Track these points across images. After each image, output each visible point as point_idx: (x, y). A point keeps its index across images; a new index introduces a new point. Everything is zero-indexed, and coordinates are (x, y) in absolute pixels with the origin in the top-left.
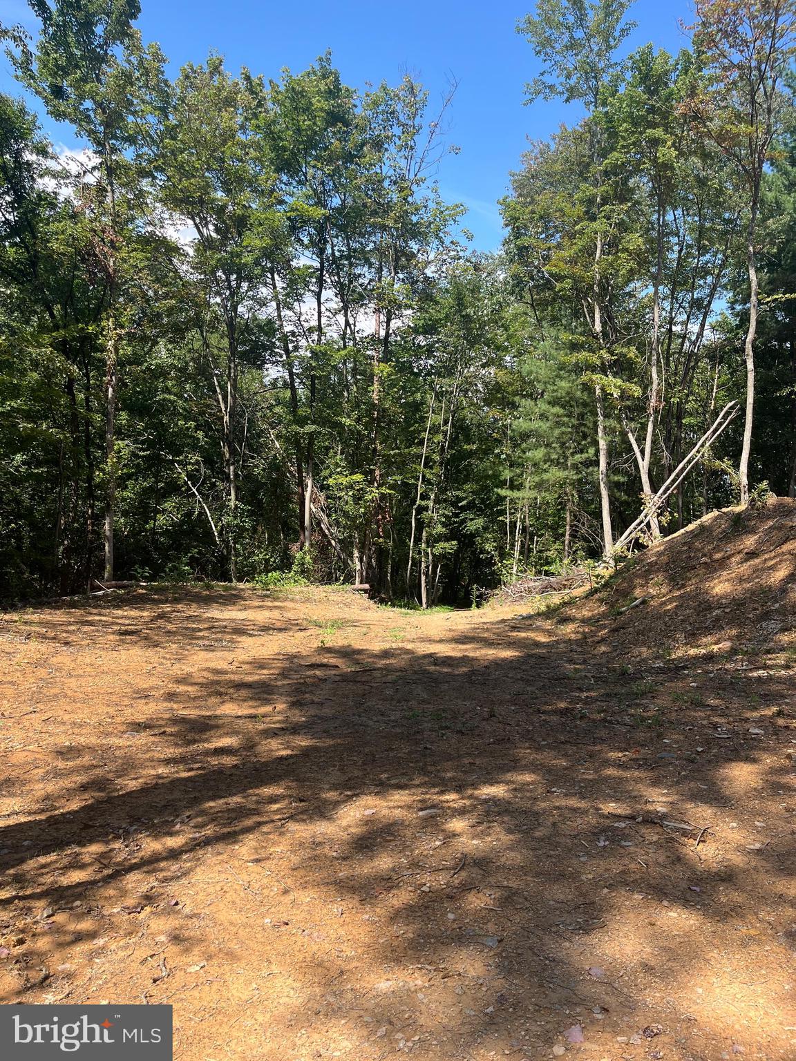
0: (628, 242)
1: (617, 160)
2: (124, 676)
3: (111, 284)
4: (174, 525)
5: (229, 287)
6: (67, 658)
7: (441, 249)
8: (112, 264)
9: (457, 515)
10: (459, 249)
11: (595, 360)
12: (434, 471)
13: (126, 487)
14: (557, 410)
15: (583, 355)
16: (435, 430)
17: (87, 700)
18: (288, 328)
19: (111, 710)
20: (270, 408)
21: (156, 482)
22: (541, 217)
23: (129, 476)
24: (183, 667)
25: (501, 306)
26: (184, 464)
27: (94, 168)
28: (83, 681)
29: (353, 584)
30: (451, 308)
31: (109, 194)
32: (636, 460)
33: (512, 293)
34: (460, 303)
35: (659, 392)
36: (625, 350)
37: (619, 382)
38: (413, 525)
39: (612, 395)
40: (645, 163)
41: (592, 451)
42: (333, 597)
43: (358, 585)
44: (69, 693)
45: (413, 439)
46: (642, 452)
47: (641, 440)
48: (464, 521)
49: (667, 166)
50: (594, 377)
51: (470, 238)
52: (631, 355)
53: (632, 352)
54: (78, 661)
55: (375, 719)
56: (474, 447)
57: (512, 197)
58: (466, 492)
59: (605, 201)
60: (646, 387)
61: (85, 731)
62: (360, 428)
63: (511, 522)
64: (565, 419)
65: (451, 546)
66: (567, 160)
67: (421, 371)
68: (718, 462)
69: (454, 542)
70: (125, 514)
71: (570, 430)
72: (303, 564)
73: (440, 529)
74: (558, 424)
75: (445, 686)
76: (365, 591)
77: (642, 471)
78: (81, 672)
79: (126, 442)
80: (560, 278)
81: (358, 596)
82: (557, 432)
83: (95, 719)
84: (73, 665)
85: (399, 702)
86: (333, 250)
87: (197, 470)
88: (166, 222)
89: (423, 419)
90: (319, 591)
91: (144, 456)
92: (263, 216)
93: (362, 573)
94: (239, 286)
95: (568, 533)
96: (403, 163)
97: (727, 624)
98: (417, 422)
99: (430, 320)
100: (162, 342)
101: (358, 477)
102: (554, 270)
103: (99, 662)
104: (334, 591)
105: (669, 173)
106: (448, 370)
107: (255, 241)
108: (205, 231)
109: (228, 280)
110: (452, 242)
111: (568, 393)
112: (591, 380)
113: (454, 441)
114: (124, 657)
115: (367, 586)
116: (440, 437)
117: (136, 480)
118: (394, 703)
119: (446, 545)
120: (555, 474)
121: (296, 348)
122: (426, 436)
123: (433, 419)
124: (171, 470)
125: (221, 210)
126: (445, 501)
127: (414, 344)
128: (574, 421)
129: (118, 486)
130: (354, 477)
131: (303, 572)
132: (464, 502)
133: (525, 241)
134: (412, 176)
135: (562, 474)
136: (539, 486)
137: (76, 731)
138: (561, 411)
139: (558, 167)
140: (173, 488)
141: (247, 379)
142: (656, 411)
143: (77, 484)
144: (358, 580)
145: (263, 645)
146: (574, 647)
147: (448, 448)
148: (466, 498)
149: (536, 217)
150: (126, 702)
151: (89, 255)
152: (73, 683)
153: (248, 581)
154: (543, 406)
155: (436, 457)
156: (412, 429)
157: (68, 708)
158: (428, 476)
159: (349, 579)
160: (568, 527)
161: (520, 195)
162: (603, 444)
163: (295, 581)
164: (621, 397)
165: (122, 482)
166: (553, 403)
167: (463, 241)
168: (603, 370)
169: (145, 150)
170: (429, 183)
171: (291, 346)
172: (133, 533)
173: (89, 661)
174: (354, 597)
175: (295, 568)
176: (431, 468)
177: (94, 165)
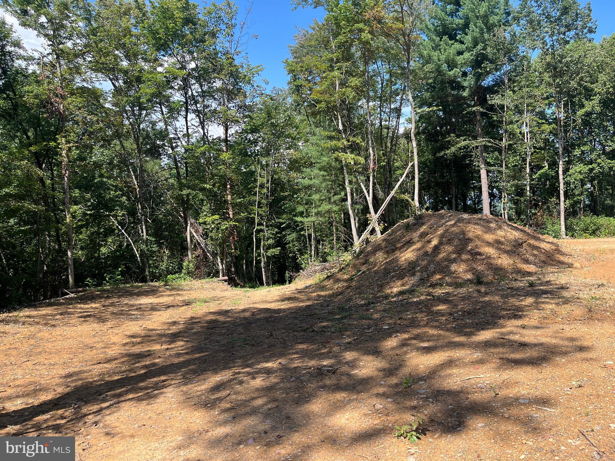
0: (352, 82)
1: (341, 40)
2: (79, 339)
3: (63, 118)
4: (111, 252)
5: (134, 115)
6: (46, 333)
7: (252, 89)
8: (62, 108)
9: (280, 233)
10: (261, 89)
11: (340, 144)
12: (263, 209)
13: (81, 233)
14: (322, 173)
15: (334, 142)
16: (262, 186)
17: (58, 352)
18: (172, 136)
19: (71, 356)
20: (166, 180)
21: (99, 228)
22: (306, 70)
23: (82, 227)
24: (114, 331)
25: (290, 118)
26: (115, 216)
27: (48, 54)
28: (56, 344)
29: (218, 277)
30: (265, 119)
31: (58, 69)
32: (365, 197)
33: (295, 110)
34: (269, 116)
35: (374, 160)
36: (355, 139)
37: (353, 156)
38: (255, 240)
39: (350, 163)
40: (355, 42)
41: (343, 194)
42: (207, 286)
43: (221, 277)
44: (48, 350)
45: (251, 192)
46: (368, 192)
47: (367, 187)
48: (285, 236)
49: (367, 43)
50: (340, 154)
51: (267, 83)
52: (358, 141)
53: (358, 140)
54: (53, 334)
55: (213, 345)
56: (286, 194)
57: (291, 60)
58: (284, 219)
59: (338, 61)
60: (367, 158)
61: (56, 367)
62: (216, 189)
63: (308, 234)
64: (328, 177)
65: (276, 251)
66: (317, 40)
67: (252, 153)
68: (403, 196)
69: (279, 248)
70: (82, 248)
71: (330, 183)
72: (188, 269)
73: (271, 241)
74: (325, 180)
75: (254, 325)
76: (225, 281)
77: (369, 203)
78: (54, 339)
79: (79, 206)
80: (319, 102)
81: (221, 284)
82: (324, 185)
83: (62, 361)
84: (50, 336)
85: (228, 335)
86: (192, 93)
87: (123, 220)
88: (94, 79)
89: (256, 180)
90: (197, 283)
91: (90, 214)
92: (150, 76)
93: (223, 271)
94: (141, 114)
95: (335, 238)
96: (227, 45)
97: (397, 279)
98: (252, 183)
99: (254, 126)
100: (96, 147)
101: (216, 217)
102: (316, 98)
103: (65, 333)
104: (206, 283)
105: (368, 46)
106: (267, 152)
107: (146, 90)
108: (117, 84)
109: (133, 111)
110: (257, 86)
111: (328, 164)
112: (338, 156)
113: (273, 191)
114: (80, 329)
115: (226, 278)
116: (265, 190)
117: (87, 228)
118: (225, 336)
119: (274, 250)
120: (325, 207)
121: (177, 146)
122: (257, 189)
123: (260, 180)
124: (108, 220)
125: (126, 72)
126: (271, 226)
127: (246, 139)
128: (333, 178)
129: (76, 232)
130: (214, 217)
131: (188, 273)
132: (284, 225)
133: (298, 82)
134: (233, 52)
135: (328, 207)
136: (317, 214)
137: (51, 367)
138: (325, 173)
139: (313, 43)
140: (110, 231)
141: (151, 165)
142: (374, 170)
143: (49, 233)
144: (221, 275)
145: (160, 315)
146: (326, 299)
147: (270, 196)
148: (284, 223)
149: (304, 69)
150: (80, 350)
151: (48, 103)
152: (50, 345)
153: (156, 281)
154: (316, 171)
155: (263, 201)
156: (249, 186)
157: (47, 357)
158: (260, 212)
159: (216, 274)
160: (335, 235)
161: (295, 57)
162: (348, 189)
163: (184, 279)
164: (355, 164)
165: (78, 230)
166: (320, 169)
167: (263, 85)
168: (344, 150)
169: (78, 41)
170: (243, 54)
171: (174, 145)
172: (88, 259)
173: (59, 333)
174: (218, 284)
175: (184, 271)
176: (261, 207)
177: (48, 52)
